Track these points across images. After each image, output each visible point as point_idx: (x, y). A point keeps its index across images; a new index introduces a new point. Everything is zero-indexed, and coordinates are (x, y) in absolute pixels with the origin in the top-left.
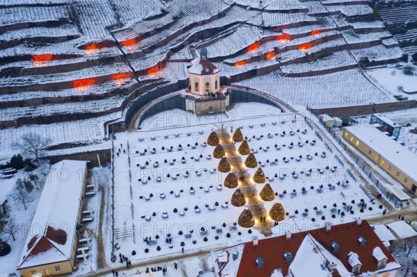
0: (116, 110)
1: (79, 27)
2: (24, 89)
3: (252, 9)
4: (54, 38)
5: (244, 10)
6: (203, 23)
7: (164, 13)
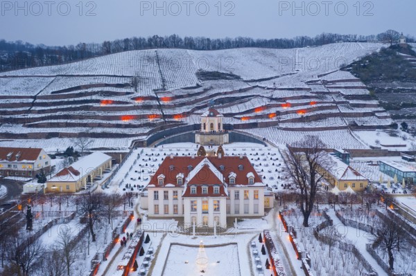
0: (144, 134)
1: (136, 88)
2: (89, 117)
3: (268, 89)
4: (118, 93)
5: (262, 90)
6: (226, 93)
7: (198, 86)
